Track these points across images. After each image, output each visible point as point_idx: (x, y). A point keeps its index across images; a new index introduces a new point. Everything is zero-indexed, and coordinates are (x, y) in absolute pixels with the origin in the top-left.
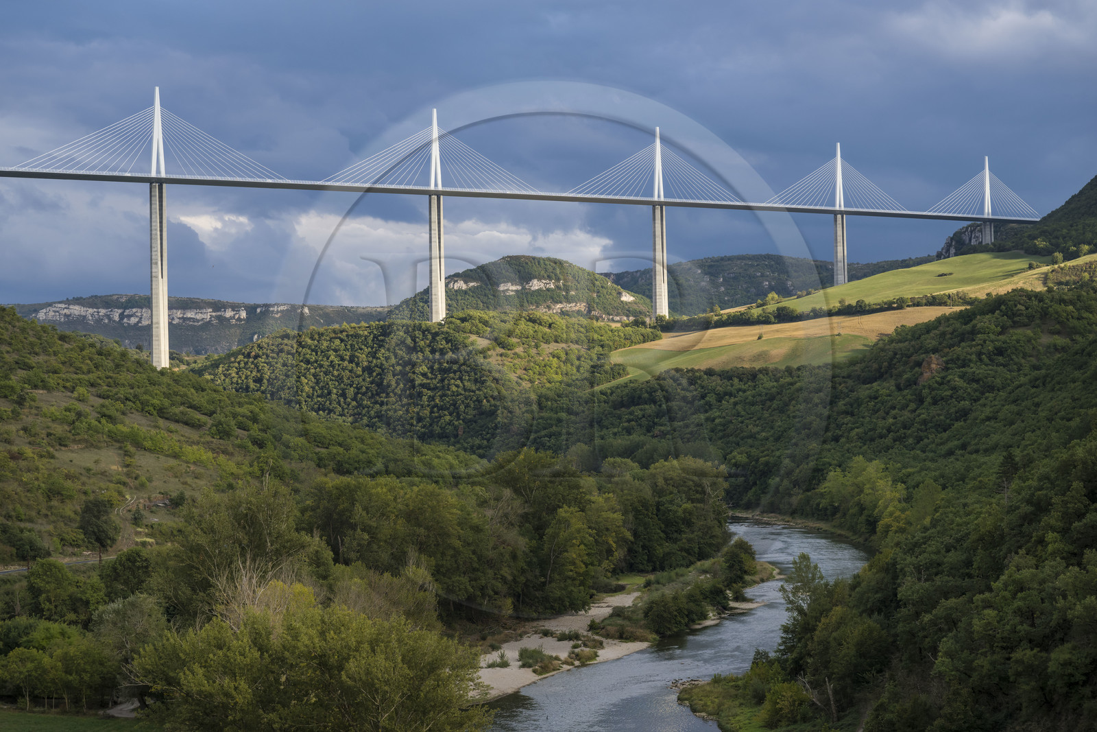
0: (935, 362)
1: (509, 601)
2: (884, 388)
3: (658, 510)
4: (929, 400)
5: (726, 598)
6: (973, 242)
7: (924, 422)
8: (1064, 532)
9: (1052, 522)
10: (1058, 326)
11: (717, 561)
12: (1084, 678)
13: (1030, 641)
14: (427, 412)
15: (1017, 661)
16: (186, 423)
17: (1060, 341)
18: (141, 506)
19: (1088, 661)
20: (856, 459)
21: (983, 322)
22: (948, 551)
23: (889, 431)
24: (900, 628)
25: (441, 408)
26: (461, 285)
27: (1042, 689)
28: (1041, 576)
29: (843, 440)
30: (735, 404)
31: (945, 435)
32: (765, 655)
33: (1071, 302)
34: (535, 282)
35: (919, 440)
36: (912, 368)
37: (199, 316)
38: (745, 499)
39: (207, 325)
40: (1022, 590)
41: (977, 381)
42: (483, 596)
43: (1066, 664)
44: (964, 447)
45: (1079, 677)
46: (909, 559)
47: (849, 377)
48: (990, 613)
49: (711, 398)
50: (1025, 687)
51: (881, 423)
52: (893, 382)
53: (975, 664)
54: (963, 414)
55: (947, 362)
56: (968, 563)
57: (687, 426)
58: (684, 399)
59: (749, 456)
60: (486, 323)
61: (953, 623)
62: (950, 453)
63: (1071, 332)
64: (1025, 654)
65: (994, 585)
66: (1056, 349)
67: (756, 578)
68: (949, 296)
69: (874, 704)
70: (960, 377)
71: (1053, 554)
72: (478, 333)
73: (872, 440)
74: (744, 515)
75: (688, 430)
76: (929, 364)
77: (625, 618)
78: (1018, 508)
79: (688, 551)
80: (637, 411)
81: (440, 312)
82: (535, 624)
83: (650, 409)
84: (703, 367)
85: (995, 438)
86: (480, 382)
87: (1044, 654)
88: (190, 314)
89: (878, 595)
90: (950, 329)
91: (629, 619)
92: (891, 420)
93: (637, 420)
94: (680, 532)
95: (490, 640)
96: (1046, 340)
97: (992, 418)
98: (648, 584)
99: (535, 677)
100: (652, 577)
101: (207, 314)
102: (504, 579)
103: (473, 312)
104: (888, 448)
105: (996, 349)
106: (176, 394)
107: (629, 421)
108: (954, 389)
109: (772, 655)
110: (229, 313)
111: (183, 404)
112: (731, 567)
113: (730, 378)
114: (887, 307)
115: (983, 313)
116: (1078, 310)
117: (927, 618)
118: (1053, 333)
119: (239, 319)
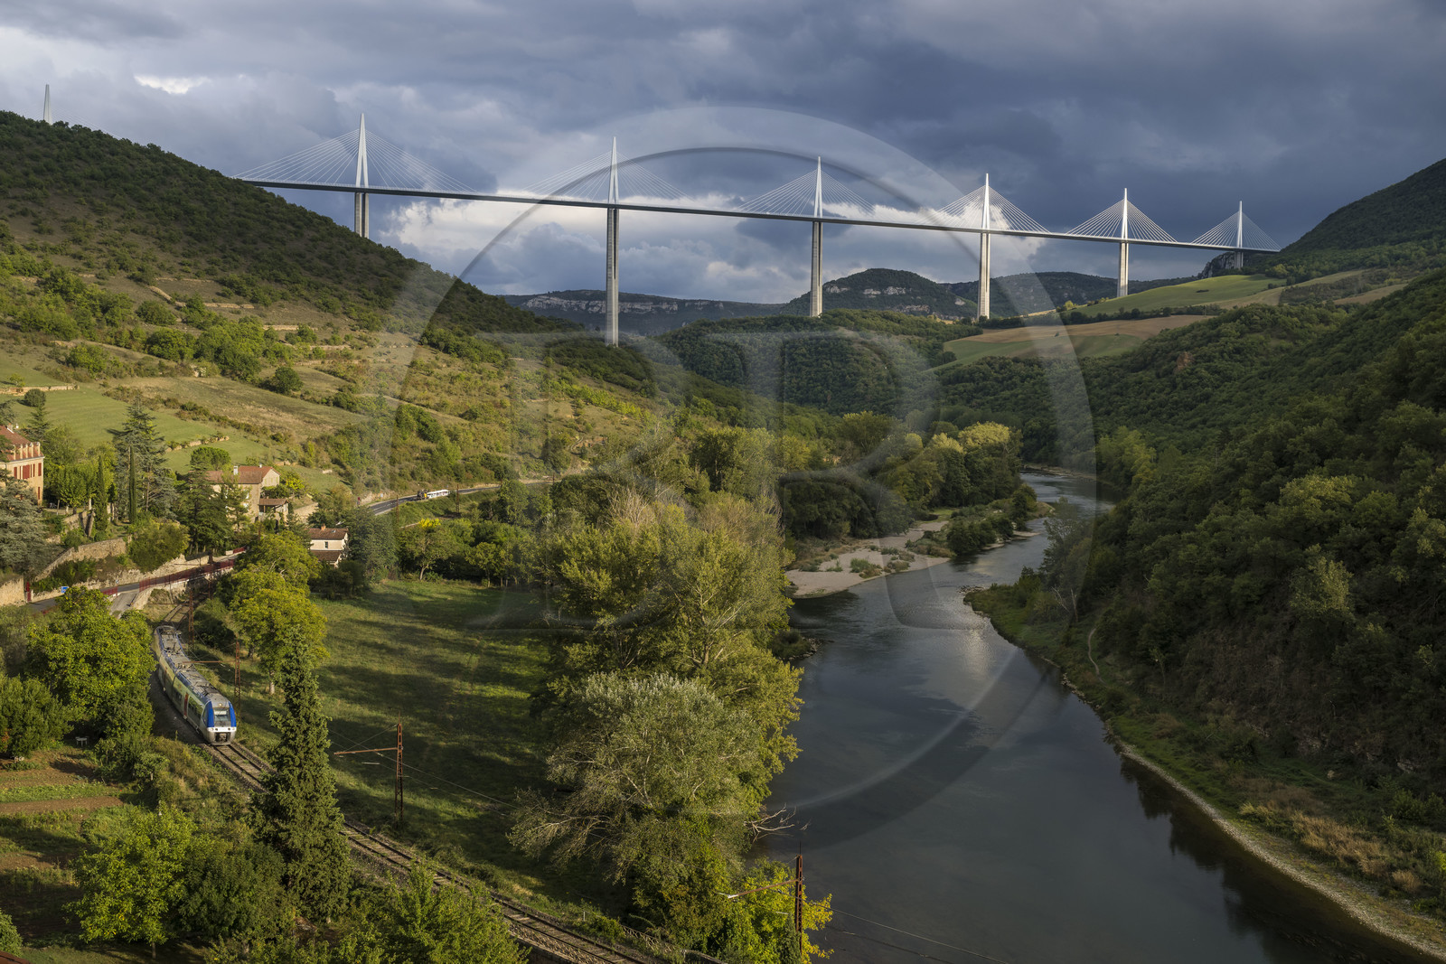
0: (1187, 357)
1: (848, 523)
2: (1146, 375)
3: (966, 461)
4: (1181, 385)
5: (1011, 528)
6: (1227, 267)
7: (1176, 403)
8: (1255, 488)
9: (1246, 481)
10: (1285, 333)
11: (1009, 502)
12: (1258, 598)
13: (1222, 569)
14: (805, 382)
15: (1208, 584)
16: (623, 386)
17: (1285, 344)
18: (586, 445)
19: (1262, 586)
20: (1120, 428)
21: (1228, 328)
22: (1171, 499)
23: (1149, 408)
24: (1128, 555)
25: (816, 381)
26: (836, 289)
27: (1227, 605)
28: (1234, 521)
29: (1113, 414)
30: (1034, 384)
31: (1191, 413)
32: (1031, 571)
33: (1296, 315)
34: (891, 288)
35: (1171, 415)
36: (1170, 361)
37: (642, 308)
38: (1037, 455)
39: (649, 314)
40: (1219, 530)
41: (1219, 373)
42: (829, 519)
43: (1245, 587)
44: (1204, 422)
45: (1255, 598)
46: (1141, 504)
47: (1121, 366)
48: (1192, 547)
49: (1016, 379)
50: (1213, 603)
51: (1143, 402)
52: (1154, 372)
53: (1178, 584)
54: (1207, 397)
55: (1196, 358)
56: (1184, 510)
57: (997, 400)
58: (996, 379)
59: (1041, 424)
60: (852, 319)
61: (1166, 553)
62: (1193, 426)
63: (1294, 338)
64: (1216, 578)
65: (1198, 526)
66: (1282, 350)
67: (1037, 514)
68: (1204, 308)
69: (1104, 610)
70: (1206, 369)
71: (1245, 505)
72: (844, 326)
73: (1135, 414)
74: (1035, 467)
75: (997, 403)
76: (1183, 358)
77: (933, 539)
78: (1222, 469)
79: (987, 492)
80: (960, 387)
81: (818, 309)
82: (866, 541)
83: (970, 386)
84: (1012, 357)
85: (1228, 416)
86: (845, 361)
87: (1230, 580)
88: (637, 306)
89: (1117, 531)
90: (1200, 333)
91: (936, 540)
92: (1150, 400)
93: (960, 393)
94: (982, 477)
95: (831, 551)
96: (1274, 343)
97: (1228, 401)
98: (954, 515)
99: (861, 580)
100: (957, 510)
101: (649, 307)
102: (844, 507)
103: (841, 310)
104: (1146, 421)
105: (1235, 349)
106: (617, 364)
107: (954, 394)
108: (1201, 378)
109: (1036, 571)
110: (665, 306)
111: (622, 371)
112: (1017, 505)
113: (1031, 365)
114: (1155, 315)
115: (1227, 321)
116: (1301, 321)
117: (1147, 548)
118: (1281, 338)
119: (672, 311)
